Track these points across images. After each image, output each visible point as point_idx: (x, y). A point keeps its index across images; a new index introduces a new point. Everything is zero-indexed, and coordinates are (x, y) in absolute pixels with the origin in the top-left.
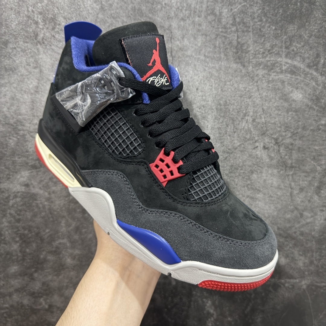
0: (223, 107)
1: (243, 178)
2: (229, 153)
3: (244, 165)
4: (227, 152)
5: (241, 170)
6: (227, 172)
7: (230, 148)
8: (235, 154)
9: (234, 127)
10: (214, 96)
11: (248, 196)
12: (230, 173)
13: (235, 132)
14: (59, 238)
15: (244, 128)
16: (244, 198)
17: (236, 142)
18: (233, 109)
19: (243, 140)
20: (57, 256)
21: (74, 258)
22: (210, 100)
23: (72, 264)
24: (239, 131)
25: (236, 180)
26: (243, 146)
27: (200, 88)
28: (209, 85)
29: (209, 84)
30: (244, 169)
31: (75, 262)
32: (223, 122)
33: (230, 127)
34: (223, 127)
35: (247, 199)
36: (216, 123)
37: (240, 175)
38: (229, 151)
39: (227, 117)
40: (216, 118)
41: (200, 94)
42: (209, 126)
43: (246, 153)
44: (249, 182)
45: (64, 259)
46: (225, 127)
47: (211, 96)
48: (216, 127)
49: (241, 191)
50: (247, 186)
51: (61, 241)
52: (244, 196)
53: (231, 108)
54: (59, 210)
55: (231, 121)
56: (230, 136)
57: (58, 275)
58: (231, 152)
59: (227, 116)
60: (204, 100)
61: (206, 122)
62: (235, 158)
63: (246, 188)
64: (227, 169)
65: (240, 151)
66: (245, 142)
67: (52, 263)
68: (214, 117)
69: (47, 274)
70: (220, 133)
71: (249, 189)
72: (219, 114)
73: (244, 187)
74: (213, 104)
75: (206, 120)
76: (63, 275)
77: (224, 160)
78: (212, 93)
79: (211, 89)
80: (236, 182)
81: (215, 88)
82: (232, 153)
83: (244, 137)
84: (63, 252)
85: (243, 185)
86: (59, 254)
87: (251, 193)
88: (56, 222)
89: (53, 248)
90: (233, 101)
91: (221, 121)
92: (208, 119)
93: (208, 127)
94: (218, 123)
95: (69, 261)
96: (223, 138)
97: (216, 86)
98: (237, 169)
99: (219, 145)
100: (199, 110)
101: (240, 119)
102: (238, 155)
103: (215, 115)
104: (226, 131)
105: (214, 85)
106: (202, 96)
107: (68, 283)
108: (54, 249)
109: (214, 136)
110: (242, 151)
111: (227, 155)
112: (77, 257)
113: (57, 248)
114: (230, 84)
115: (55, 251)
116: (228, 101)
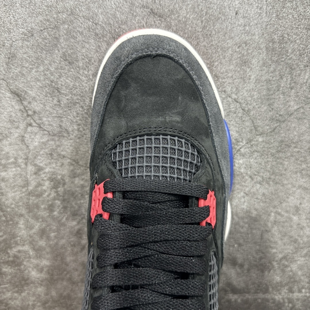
0: (277, 45)
1: (297, 159)
2: (280, 121)
3: (300, 141)
4: (277, 120)
5: (295, 147)
6: (274, 151)
7: (281, 113)
8: (289, 124)
9: (292, 79)
10: (264, 27)
11: (300, 187)
12: (278, 152)
13: (292, 89)
14: (17, 244)
15: (306, 82)
16: (294, 189)
17: (292, 103)
18: (294, 50)
19: (304, 101)
20: (17, 268)
21: (41, 270)
22: (257, 33)
23: (39, 279)
24: (299, 86)
25: (286, 163)
26: (302, 110)
27: (241, 11)
28: (258, 7)
29: (257, 5)
30: (299, 146)
31: (43, 275)
32: (275, 70)
33: (285, 79)
34: (274, 79)
35: (299, 191)
36: (264, 72)
37: (292, 156)
38: (280, 118)
39: (282, 63)
40: (264, 64)
41: (242, 21)
42: (252, 77)
43: (306, 121)
44: (304, 166)
45: (27, 271)
46: (278, 79)
47: (259, 25)
48: (264, 78)
49: (291, 179)
50: (301, 172)
51: (20, 248)
52: (294, 187)
53: (290, 47)
54: (13, 206)
55: (288, 70)
56: (283, 93)
57: (20, 292)
58: (283, 119)
59: (282, 61)
60: (248, 33)
61: (248, 70)
62: (288, 130)
63: (299, 174)
64: (273, 146)
65: (296, 118)
66: (305, 105)
67: (9, 277)
68: (261, 62)
69: (5, 290)
70: (269, 90)
71: (302, 176)
72: (270, 56)
73: (296, 173)
74: (261, 40)
75: (249, 67)
76: (27, 292)
77: (271, 132)
78: (261, 21)
79: (261, 13)
80: (285, 166)
81: (266, 13)
82: (284, 122)
83: (306, 97)
84: (25, 263)
85: (295, 170)
86: (20, 264)
87: (304, 182)
88: (11, 222)
89: (9, 257)
90: (294, 36)
91: (272, 69)
92: (252, 66)
93: (250, 79)
94: (268, 72)
95: (34, 274)
96: (273, 96)
97: (268, 9)
98: (289, 147)
99: (265, 108)
100: (238, 50)
101: (302, 66)
102: (293, 125)
103: (263, 59)
104: (279, 86)
105: (265, 7)
106: (245, 26)
107: (34, 301)
108: (11, 259)
109: (259, 93)
110: (299, 119)
111: (276, 125)
112: (45, 270)
113: (15, 256)
114: (292, 6)
115: (13, 262)
116: (286, 36)
